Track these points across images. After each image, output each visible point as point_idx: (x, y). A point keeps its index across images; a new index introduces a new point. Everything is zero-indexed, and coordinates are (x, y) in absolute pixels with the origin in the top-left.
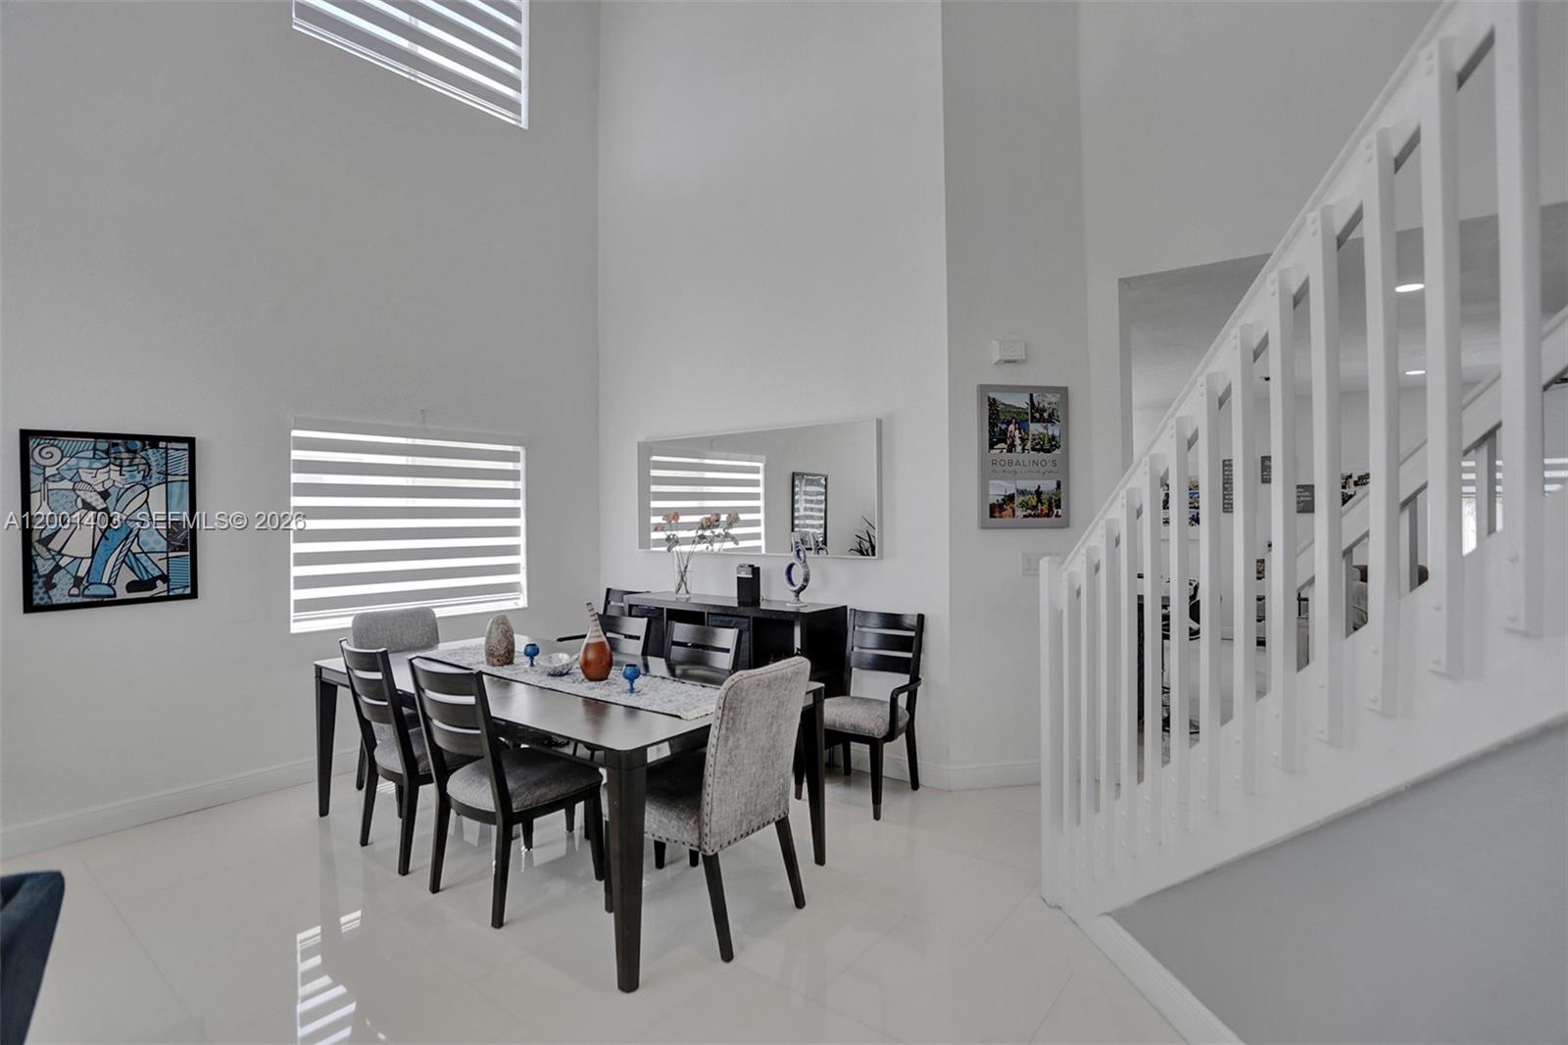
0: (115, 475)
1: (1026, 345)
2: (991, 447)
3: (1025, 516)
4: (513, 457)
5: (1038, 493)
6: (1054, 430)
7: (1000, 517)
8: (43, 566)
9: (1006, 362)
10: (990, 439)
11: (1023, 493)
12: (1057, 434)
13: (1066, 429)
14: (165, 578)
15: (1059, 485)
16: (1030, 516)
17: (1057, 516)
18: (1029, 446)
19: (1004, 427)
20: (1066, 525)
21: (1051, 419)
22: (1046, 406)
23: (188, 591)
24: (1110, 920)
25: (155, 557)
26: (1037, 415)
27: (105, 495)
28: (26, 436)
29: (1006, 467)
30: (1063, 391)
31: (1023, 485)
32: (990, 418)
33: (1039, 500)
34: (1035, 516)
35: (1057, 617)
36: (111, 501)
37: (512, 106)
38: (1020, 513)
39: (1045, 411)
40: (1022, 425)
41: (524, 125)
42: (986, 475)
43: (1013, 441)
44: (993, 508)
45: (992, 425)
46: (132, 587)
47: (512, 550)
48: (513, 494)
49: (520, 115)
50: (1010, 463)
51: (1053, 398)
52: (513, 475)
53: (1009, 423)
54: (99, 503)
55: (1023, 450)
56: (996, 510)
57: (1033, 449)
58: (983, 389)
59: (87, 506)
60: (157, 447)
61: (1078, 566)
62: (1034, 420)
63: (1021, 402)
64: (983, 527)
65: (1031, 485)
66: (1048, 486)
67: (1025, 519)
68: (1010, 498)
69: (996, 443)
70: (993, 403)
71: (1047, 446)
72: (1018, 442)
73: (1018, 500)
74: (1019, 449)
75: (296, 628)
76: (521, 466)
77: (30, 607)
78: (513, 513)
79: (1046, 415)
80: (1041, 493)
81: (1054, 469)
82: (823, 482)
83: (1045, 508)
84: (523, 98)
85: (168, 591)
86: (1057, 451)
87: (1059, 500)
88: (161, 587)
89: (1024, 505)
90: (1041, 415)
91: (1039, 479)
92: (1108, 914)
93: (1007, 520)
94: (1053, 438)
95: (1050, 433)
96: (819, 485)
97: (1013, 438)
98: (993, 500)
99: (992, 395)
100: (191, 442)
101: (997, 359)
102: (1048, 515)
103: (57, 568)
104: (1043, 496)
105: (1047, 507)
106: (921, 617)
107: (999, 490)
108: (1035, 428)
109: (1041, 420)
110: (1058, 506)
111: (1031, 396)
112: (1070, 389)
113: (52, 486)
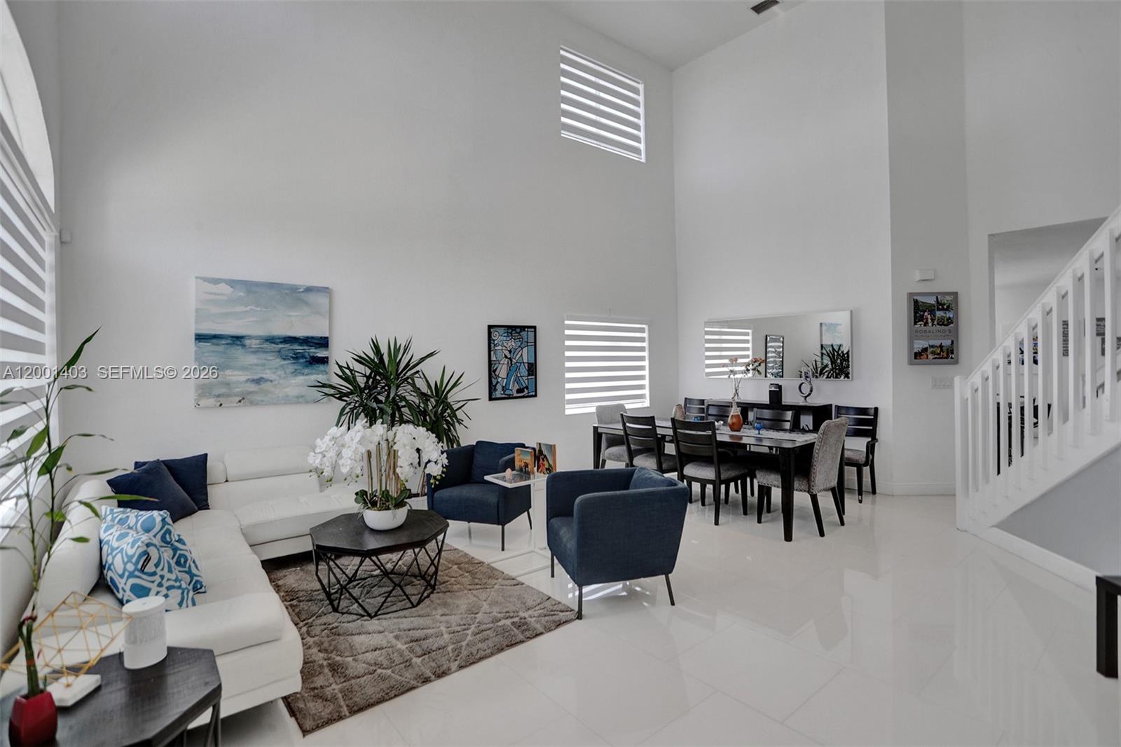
0: (513, 343)
1: (935, 272)
2: (915, 323)
3: (933, 358)
4: (642, 330)
5: (941, 346)
6: (950, 314)
7: (920, 359)
8: (494, 382)
9: (924, 280)
10: (915, 320)
11: (932, 346)
12: (951, 316)
13: (957, 314)
14: (527, 388)
15: (952, 342)
16: (936, 358)
17: (952, 358)
18: (935, 323)
19: (922, 313)
20: (957, 362)
21: (948, 309)
22: (946, 302)
23: (534, 394)
24: (995, 529)
25: (524, 378)
26: (941, 307)
27: (510, 351)
28: (490, 327)
29: (923, 334)
30: (955, 294)
31: (932, 342)
32: (914, 309)
33: (942, 350)
34: (939, 358)
35: (964, 403)
36: (512, 353)
37: (637, 151)
38: (931, 357)
39: (945, 305)
40: (932, 312)
41: (643, 160)
42: (912, 338)
43: (927, 320)
44: (916, 354)
45: (915, 313)
46: (518, 391)
47: (642, 378)
48: (642, 349)
49: (641, 155)
50: (925, 331)
51: (949, 298)
52: (642, 340)
53: (925, 311)
54: (509, 356)
55: (933, 325)
56: (918, 355)
57: (938, 324)
58: (910, 295)
59: (506, 357)
60: (525, 331)
61: (976, 379)
62: (939, 310)
63: (932, 301)
64: (911, 363)
65: (937, 343)
66: (947, 343)
67: (934, 360)
68: (926, 349)
69: (918, 322)
70: (916, 302)
71: (946, 323)
72: (930, 321)
73: (930, 350)
74: (930, 324)
75: (567, 412)
76: (645, 335)
77: (491, 399)
78: (642, 359)
79: (945, 307)
80: (943, 346)
81: (950, 334)
82: (781, 339)
83: (945, 354)
84: (642, 146)
85: (529, 393)
86: (952, 325)
87: (953, 350)
88: (526, 391)
89: (933, 353)
90: (943, 307)
91: (942, 339)
92: (993, 526)
93: (924, 361)
94: (949, 318)
95: (948, 316)
96: (779, 342)
97: (927, 319)
98: (916, 351)
99: (915, 298)
100: (534, 327)
101: (918, 279)
102: (947, 358)
103: (498, 382)
104: (944, 348)
105: (947, 354)
106: (876, 409)
107: (919, 345)
108: (939, 314)
109: (943, 309)
110: (952, 353)
111: (937, 297)
112: (959, 294)
113: (496, 348)
